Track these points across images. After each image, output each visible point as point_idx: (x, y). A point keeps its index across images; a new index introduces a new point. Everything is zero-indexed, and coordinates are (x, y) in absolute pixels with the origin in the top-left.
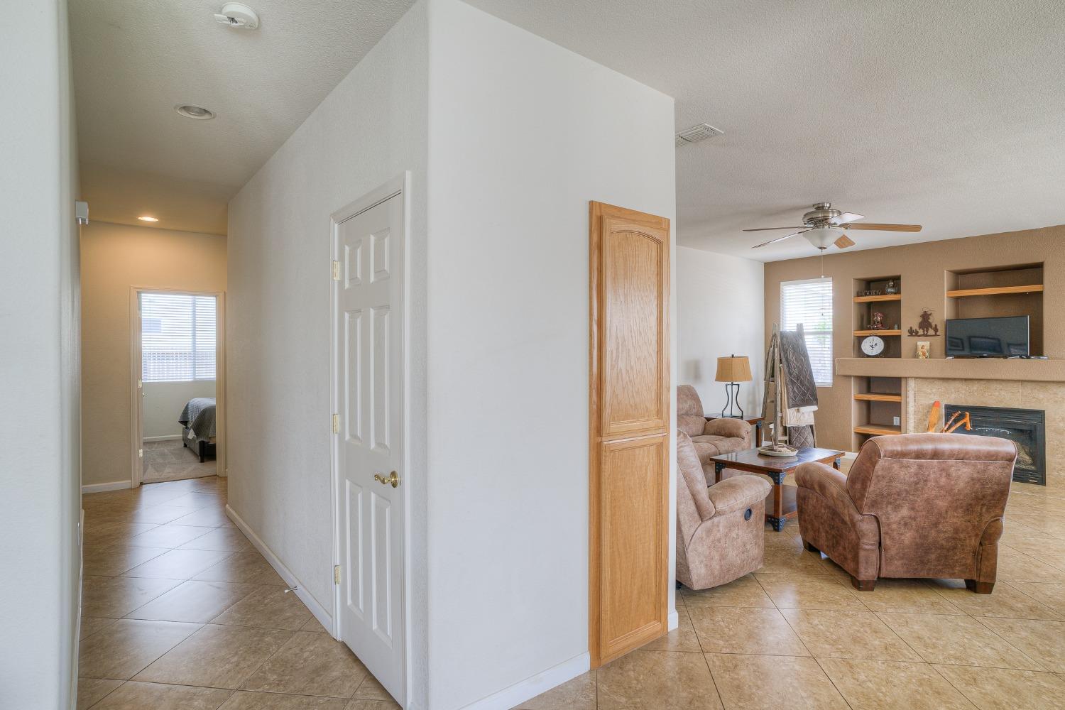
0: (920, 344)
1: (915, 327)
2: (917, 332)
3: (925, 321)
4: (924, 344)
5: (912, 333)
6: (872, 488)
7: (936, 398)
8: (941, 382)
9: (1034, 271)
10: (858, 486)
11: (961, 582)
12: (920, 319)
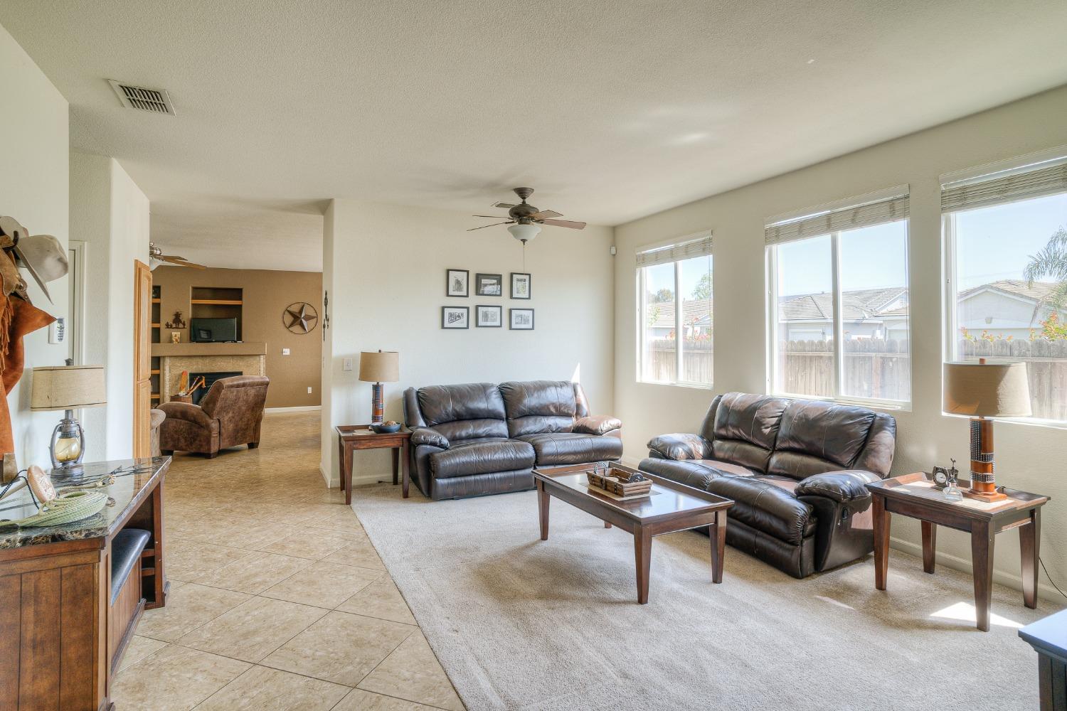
0: (174, 334)
1: (170, 323)
2: (171, 326)
3: (177, 318)
4: (176, 334)
5: (168, 326)
6: (219, 405)
7: (183, 369)
8: (187, 359)
9: (237, 293)
10: (211, 405)
11: (245, 446)
12: (174, 317)
